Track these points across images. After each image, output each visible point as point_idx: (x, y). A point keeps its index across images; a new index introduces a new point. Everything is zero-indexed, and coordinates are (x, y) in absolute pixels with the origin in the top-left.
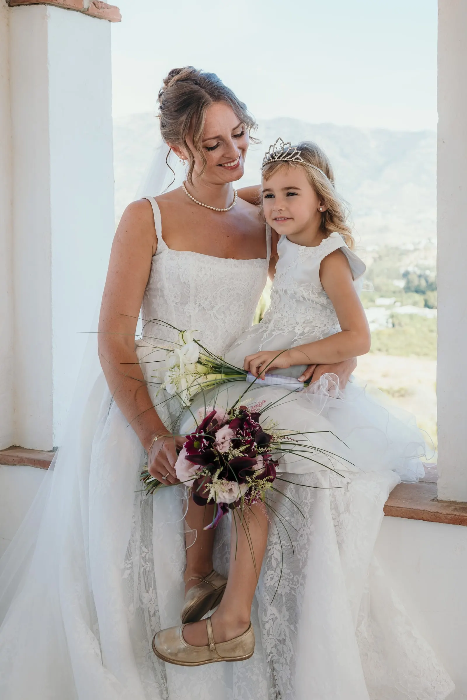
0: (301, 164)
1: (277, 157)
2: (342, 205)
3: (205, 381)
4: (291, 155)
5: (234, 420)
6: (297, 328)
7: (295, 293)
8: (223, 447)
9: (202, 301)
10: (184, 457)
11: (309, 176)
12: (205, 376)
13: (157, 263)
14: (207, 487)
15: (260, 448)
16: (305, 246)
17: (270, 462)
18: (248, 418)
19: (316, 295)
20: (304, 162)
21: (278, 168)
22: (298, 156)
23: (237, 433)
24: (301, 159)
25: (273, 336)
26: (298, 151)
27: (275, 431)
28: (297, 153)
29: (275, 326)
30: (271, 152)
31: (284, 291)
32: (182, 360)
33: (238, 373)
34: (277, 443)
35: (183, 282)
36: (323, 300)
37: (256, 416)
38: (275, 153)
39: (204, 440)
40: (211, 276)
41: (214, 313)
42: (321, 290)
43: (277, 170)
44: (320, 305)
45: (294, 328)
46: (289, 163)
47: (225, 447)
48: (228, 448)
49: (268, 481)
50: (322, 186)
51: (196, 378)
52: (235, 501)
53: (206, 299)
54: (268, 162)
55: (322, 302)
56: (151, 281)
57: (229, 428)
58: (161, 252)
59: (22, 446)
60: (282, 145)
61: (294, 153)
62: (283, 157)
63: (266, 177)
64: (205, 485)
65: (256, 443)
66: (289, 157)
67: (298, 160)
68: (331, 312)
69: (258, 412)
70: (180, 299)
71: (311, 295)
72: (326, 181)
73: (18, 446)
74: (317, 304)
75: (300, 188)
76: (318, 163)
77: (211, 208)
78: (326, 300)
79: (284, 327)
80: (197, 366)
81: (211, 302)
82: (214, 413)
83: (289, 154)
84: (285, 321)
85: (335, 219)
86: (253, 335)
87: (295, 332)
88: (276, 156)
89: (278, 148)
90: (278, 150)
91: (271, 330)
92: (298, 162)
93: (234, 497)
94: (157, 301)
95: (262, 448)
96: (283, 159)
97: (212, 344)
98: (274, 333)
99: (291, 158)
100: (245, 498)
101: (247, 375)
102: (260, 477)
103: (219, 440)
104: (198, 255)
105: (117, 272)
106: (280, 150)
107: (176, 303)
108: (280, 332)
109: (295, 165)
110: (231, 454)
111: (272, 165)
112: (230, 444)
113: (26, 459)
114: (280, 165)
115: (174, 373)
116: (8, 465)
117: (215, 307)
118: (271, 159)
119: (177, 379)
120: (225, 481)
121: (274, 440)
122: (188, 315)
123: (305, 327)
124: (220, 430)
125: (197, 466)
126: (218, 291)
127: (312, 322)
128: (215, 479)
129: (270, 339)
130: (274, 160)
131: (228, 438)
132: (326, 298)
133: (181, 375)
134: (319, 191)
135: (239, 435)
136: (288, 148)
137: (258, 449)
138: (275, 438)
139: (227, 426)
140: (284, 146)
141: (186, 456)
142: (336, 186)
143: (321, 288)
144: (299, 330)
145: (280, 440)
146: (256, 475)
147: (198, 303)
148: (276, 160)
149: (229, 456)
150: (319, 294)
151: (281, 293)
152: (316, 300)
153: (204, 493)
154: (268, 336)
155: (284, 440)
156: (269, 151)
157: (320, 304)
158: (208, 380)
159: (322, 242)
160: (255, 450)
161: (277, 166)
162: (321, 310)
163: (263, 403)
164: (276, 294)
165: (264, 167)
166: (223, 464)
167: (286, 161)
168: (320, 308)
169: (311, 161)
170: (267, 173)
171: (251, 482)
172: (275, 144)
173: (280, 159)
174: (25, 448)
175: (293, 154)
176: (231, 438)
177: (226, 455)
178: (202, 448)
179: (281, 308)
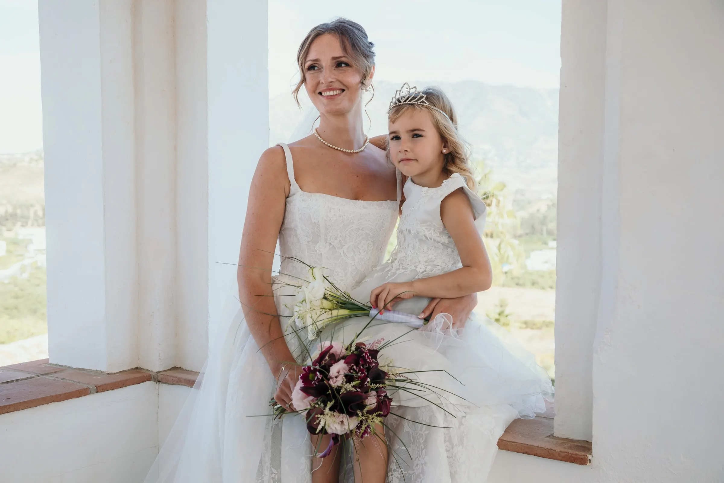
0: (426, 107)
1: (404, 100)
2: (465, 147)
3: (330, 316)
4: (417, 99)
5: (350, 355)
6: (419, 267)
7: (418, 233)
8: (336, 381)
9: (332, 240)
10: (300, 388)
11: (434, 118)
12: (330, 312)
13: (291, 204)
14: (318, 418)
15: (372, 384)
16: (427, 188)
17: (384, 398)
18: (363, 354)
19: (437, 234)
20: (429, 105)
21: (404, 111)
22: (423, 99)
23: (351, 368)
24: (426, 103)
25: (397, 274)
26: (424, 95)
27: (390, 368)
28: (422, 97)
29: (400, 265)
30: (397, 97)
31: (408, 231)
32: (308, 296)
33: (362, 309)
34: (391, 380)
35: (313, 222)
36: (445, 239)
37: (374, 353)
38: (401, 97)
39: (318, 373)
40: (340, 216)
41: (344, 251)
42: (442, 229)
43: (403, 113)
44: (441, 244)
45: (416, 267)
46: (414, 106)
47: (339, 381)
48: (341, 382)
49: (377, 416)
50: (446, 129)
51: (322, 313)
52: (347, 433)
53: (336, 238)
54: (394, 106)
55: (443, 241)
56: (286, 221)
57: (345, 363)
58: (294, 194)
59: (183, 367)
60: (408, 90)
61: (419, 96)
62: (408, 100)
63: (393, 120)
64: (316, 416)
65: (370, 379)
66: (414, 101)
67: (423, 103)
68: (452, 251)
69: (376, 349)
70: (311, 238)
71: (432, 234)
72: (450, 124)
73: (179, 368)
74: (439, 243)
75: (425, 130)
76: (442, 107)
77: (342, 149)
78: (447, 239)
79: (409, 266)
80: (323, 301)
81: (340, 241)
82: (331, 347)
83: (414, 98)
84: (409, 260)
85: (458, 161)
86: (380, 274)
87: (417, 271)
88: (402, 99)
89: (404, 93)
90: (404, 95)
91: (396, 269)
92: (424, 105)
93: (345, 429)
94: (291, 240)
95: (375, 385)
96: (409, 102)
97: (342, 280)
98: (398, 272)
99: (416, 101)
100: (356, 430)
101: (370, 311)
102: (370, 412)
103: (332, 375)
104: (329, 197)
105: (253, 214)
106: (406, 94)
107: (308, 242)
108: (404, 270)
109: (420, 108)
110: (343, 388)
111: (399, 108)
112: (343, 379)
113: (183, 379)
114: (406, 107)
115: (301, 308)
116: (168, 384)
117: (344, 246)
118: (397, 102)
119: (303, 315)
120: (336, 414)
121: (389, 377)
122: (319, 253)
123: (427, 266)
124: (336, 364)
125: (311, 398)
126: (347, 230)
127: (434, 261)
128: (327, 410)
129: (393, 278)
130: (400, 104)
131: (342, 373)
132: (447, 237)
133: (308, 310)
134: (443, 133)
135: (352, 370)
136: (413, 93)
137: (371, 385)
138: (390, 375)
139: (342, 361)
140: (410, 90)
141: (301, 387)
142: (458, 129)
143: (442, 227)
144: (421, 268)
145: (394, 377)
146: (367, 410)
147: (328, 242)
148: (402, 103)
149: (341, 390)
150: (440, 233)
151: (406, 233)
152: (438, 239)
153: (315, 423)
154: (392, 274)
155: (398, 378)
156: (396, 96)
157: (441, 242)
158: (333, 315)
159: (443, 182)
160: (368, 385)
161: (403, 108)
162: (442, 249)
163: (382, 341)
164: (401, 234)
165: (391, 110)
166: (335, 397)
167: (412, 104)
168: (442, 247)
169: (436, 105)
170: (394, 115)
171: (361, 416)
172: (402, 89)
173: (406, 103)
174: (185, 369)
175: (418, 98)
176: (344, 373)
177: (339, 389)
178: (315, 381)
179: (405, 248)
